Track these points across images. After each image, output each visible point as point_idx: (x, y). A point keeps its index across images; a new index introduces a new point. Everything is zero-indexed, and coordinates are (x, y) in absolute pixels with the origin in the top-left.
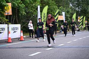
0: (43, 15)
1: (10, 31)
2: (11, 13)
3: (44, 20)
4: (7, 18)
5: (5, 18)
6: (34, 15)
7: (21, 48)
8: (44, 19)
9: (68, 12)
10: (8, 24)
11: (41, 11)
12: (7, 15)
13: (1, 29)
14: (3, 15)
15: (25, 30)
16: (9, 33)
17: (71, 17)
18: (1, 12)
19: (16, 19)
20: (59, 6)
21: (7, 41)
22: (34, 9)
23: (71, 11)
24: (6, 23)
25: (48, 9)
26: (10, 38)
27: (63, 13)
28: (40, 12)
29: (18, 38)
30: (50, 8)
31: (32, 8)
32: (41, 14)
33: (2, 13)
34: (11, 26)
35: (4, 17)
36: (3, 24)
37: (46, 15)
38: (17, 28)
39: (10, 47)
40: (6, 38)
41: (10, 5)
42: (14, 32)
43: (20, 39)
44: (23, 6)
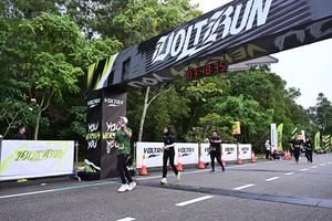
1: (239, 151)
2: (239, 132)
4: (235, 137)
5: (233, 138)
9: (308, 130)
10: (237, 144)
12: (235, 134)
14: (230, 134)
15: (256, 151)
16: (238, 153)
17: (313, 137)
20: (295, 124)
21: (237, 163)
23: (311, 129)
24: (235, 143)
27: (303, 132)
34: (241, 146)
35: (232, 136)
41: (238, 123)
43: (250, 161)
44: (253, 124)
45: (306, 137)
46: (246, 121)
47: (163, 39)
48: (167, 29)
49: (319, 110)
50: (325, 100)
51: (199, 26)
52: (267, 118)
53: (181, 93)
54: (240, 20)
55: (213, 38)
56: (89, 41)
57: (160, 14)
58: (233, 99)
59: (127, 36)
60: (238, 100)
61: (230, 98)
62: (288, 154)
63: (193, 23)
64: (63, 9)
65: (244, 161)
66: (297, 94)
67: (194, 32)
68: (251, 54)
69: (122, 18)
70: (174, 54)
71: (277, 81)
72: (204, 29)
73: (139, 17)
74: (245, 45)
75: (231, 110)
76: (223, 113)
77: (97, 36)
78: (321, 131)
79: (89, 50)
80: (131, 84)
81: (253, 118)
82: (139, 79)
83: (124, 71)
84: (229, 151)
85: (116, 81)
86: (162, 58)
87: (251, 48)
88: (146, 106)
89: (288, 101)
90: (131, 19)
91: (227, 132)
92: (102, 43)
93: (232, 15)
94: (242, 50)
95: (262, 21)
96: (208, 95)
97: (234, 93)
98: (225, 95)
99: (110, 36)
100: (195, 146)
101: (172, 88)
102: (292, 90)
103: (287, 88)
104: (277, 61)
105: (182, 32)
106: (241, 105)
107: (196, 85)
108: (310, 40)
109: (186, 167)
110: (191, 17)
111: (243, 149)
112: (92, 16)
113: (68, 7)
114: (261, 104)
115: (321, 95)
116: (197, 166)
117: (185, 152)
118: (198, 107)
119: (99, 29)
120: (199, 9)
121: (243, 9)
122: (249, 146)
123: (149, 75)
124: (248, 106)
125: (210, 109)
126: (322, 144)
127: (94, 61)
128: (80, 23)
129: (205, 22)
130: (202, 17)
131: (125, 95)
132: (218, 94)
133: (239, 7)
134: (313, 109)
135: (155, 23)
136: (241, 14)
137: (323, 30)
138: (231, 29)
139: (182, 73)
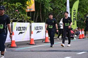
0: (73, 11)
1: (32, 30)
2: (33, 9)
3: (74, 18)
4: (28, 15)
5: (27, 15)
6: (61, 12)
7: (46, 51)
8: (74, 16)
10: (30, 22)
11: (71, 7)
12: (29, 11)
13: (22, 28)
14: (24, 12)
16: (31, 33)
18: (22, 7)
19: (39, 17)
21: (29, 43)
22: (61, 5)
24: (28, 22)
25: (79, 5)
26: (33, 39)
28: (69, 8)
29: (43, 40)
30: (81, 3)
31: (59, 3)
32: (71, 11)
33: (22, 9)
34: (34, 25)
35: (25, 14)
36: (24, 22)
37: (76, 11)
38: (41, 28)
39: (33, 50)
40: (28, 39)
42: (38, 32)
62: (82, 33)
84: (21, 30)
91: (20, 9)
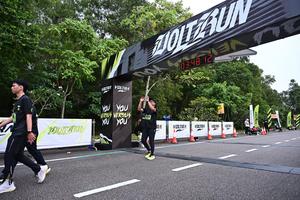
2: (223, 112)
4: (220, 116)
9: (281, 110)
10: (221, 122)
11: (253, 110)
12: (220, 113)
14: (216, 114)
15: (238, 127)
16: (222, 129)
17: (286, 116)
20: (270, 105)
21: (221, 137)
23: (284, 109)
27: (277, 112)
30: (261, 107)
34: (225, 123)
38: (230, 126)
41: (222, 105)
43: (233, 135)
44: (234, 105)
45: (280, 116)
46: (229, 103)
47: (161, 37)
48: (164, 29)
49: (291, 93)
50: (296, 85)
51: (190, 26)
52: (246, 101)
53: (175, 81)
54: (224, 20)
55: (202, 35)
56: (103, 40)
57: (158, 17)
58: (219, 85)
59: (132, 35)
60: (223, 86)
61: (215, 84)
62: (264, 130)
63: (185, 23)
64: (82, 16)
65: (227, 136)
66: (273, 80)
67: (186, 31)
68: (234, 48)
69: (127, 21)
70: (170, 49)
71: (255, 70)
72: (195, 28)
73: (141, 20)
74: (228, 41)
75: (216, 94)
76: (210, 96)
77: (108, 36)
78: (292, 111)
79: (102, 47)
80: (136, 74)
81: (235, 100)
82: (142, 69)
83: (130, 64)
84: (215, 127)
85: (124, 71)
86: (160, 52)
87: (234, 43)
88: (148, 91)
89: (264, 86)
90: (135, 22)
91: (213, 112)
92: (112, 42)
93: (218, 16)
94: (226, 44)
95: (243, 20)
96: (197, 82)
97: (219, 80)
98: (211, 82)
99: (118, 36)
100: (187, 123)
101: (168, 77)
102: (267, 77)
103: (263, 75)
104: (255, 53)
105: (176, 31)
106: (225, 90)
107: (187, 74)
108: (284, 35)
109: (180, 140)
110: (183, 19)
111: (226, 126)
112: (104, 20)
113: (86, 14)
114: (242, 89)
115: (293, 81)
116: (188, 140)
117: (178, 129)
118: (189, 92)
119: (109, 31)
120: (190, 12)
121: (227, 10)
122: (232, 123)
123: (150, 67)
124: (231, 91)
125: (200, 94)
126: (293, 122)
127: (106, 56)
128: (95, 26)
129: (195, 22)
130: (193, 19)
131: (131, 83)
132: (206, 81)
133: (224, 9)
134: (286, 93)
135: (154, 25)
136: (226, 15)
137: (295, 26)
138: (217, 27)
139: (177, 65)
